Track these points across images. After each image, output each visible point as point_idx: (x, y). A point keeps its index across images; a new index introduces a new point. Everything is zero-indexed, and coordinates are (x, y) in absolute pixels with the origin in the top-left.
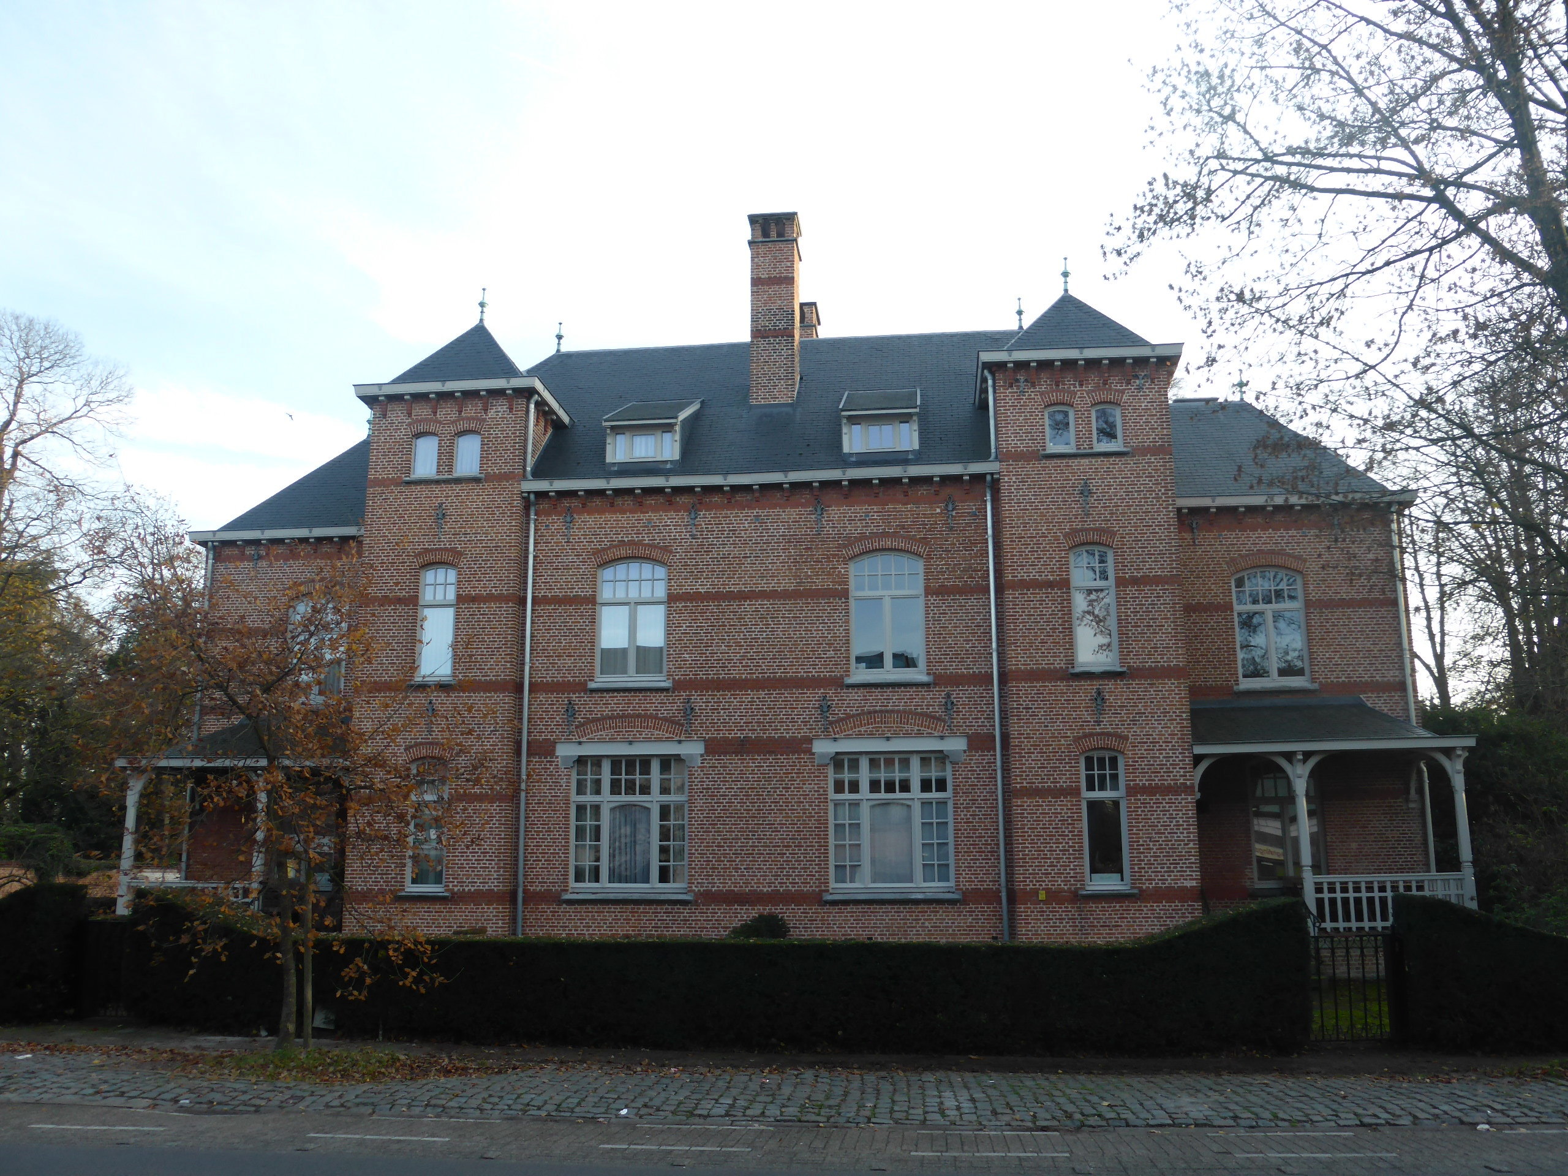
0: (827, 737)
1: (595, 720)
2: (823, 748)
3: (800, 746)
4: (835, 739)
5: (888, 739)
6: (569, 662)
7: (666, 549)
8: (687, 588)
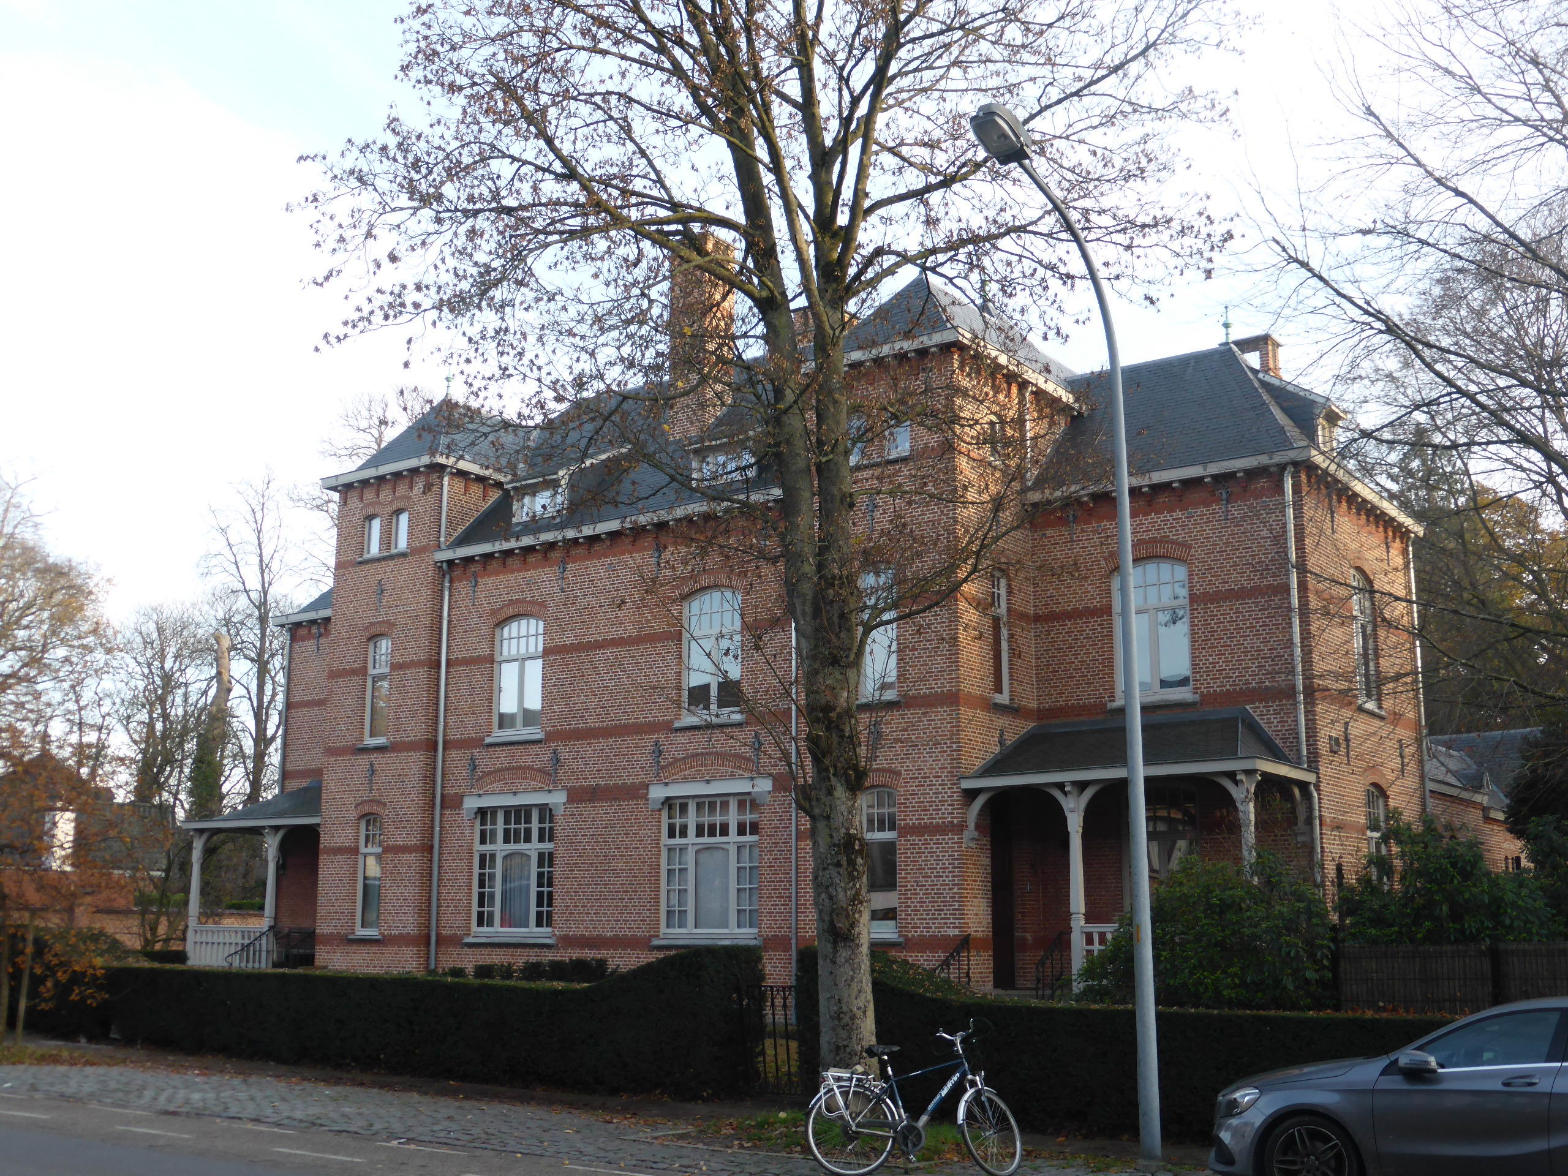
0: (659, 782)
1: (490, 773)
2: (658, 793)
3: (637, 792)
4: (666, 784)
5: (708, 782)
6: (473, 718)
7: (542, 605)
8: (557, 642)
